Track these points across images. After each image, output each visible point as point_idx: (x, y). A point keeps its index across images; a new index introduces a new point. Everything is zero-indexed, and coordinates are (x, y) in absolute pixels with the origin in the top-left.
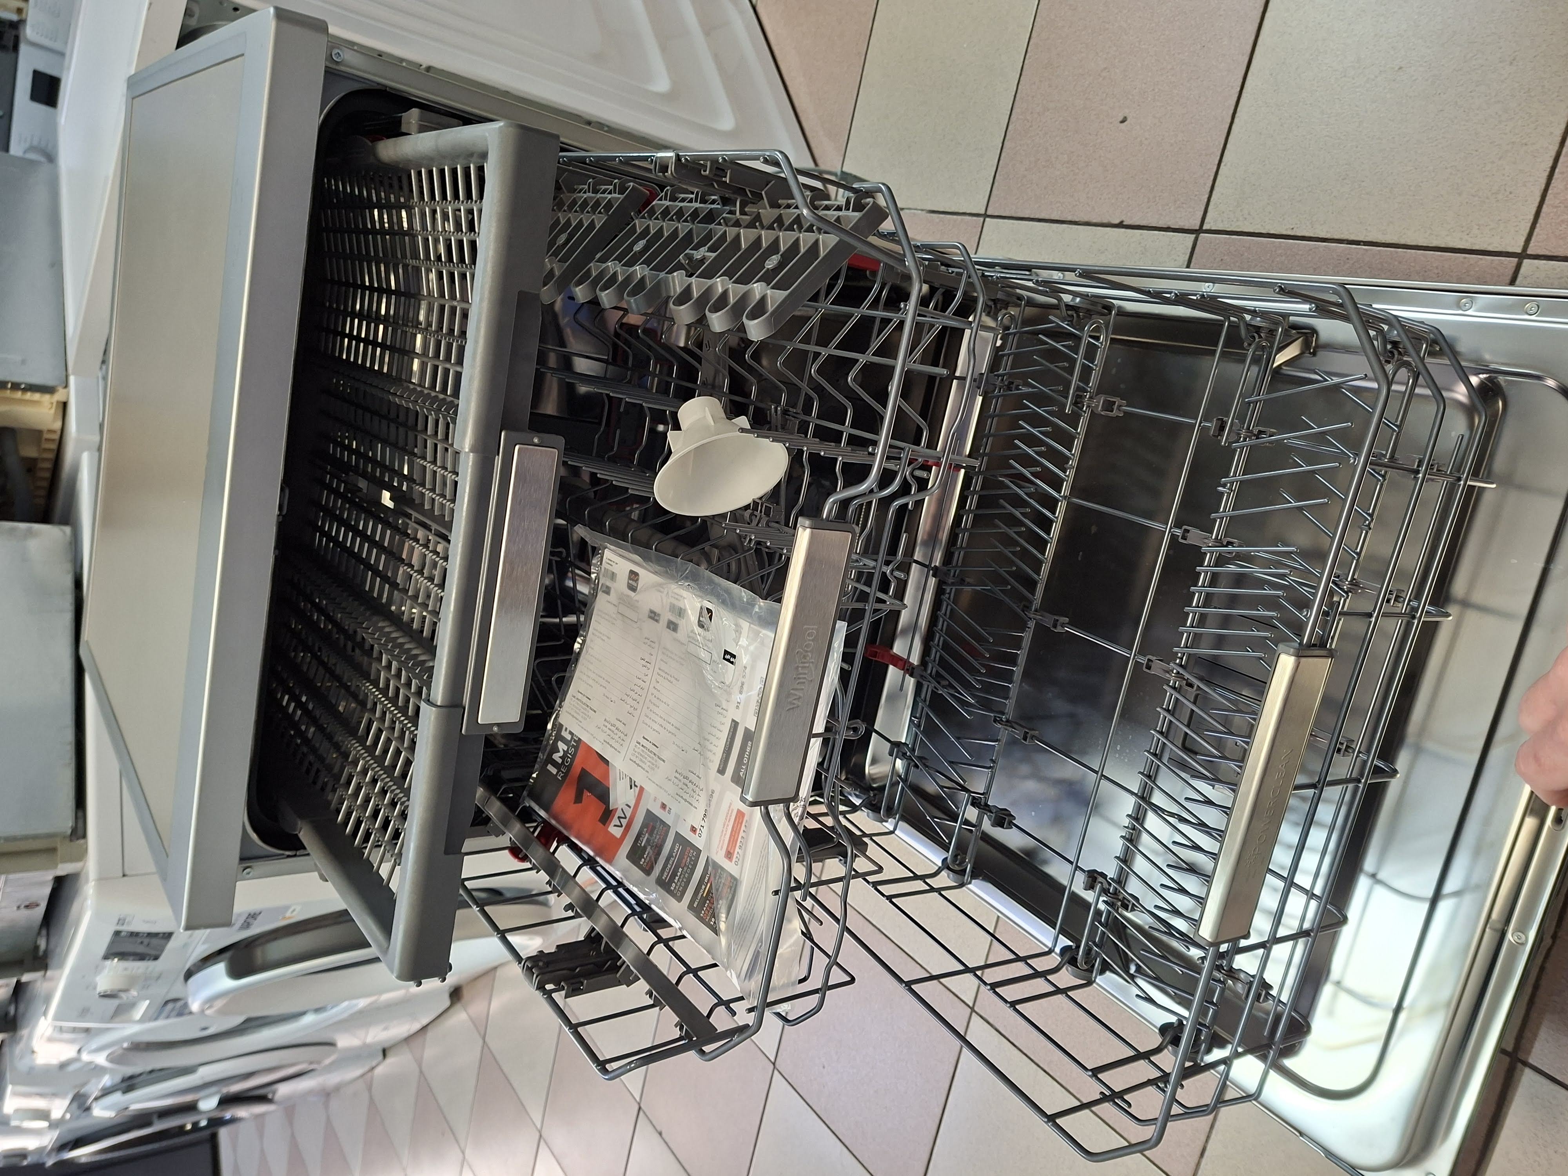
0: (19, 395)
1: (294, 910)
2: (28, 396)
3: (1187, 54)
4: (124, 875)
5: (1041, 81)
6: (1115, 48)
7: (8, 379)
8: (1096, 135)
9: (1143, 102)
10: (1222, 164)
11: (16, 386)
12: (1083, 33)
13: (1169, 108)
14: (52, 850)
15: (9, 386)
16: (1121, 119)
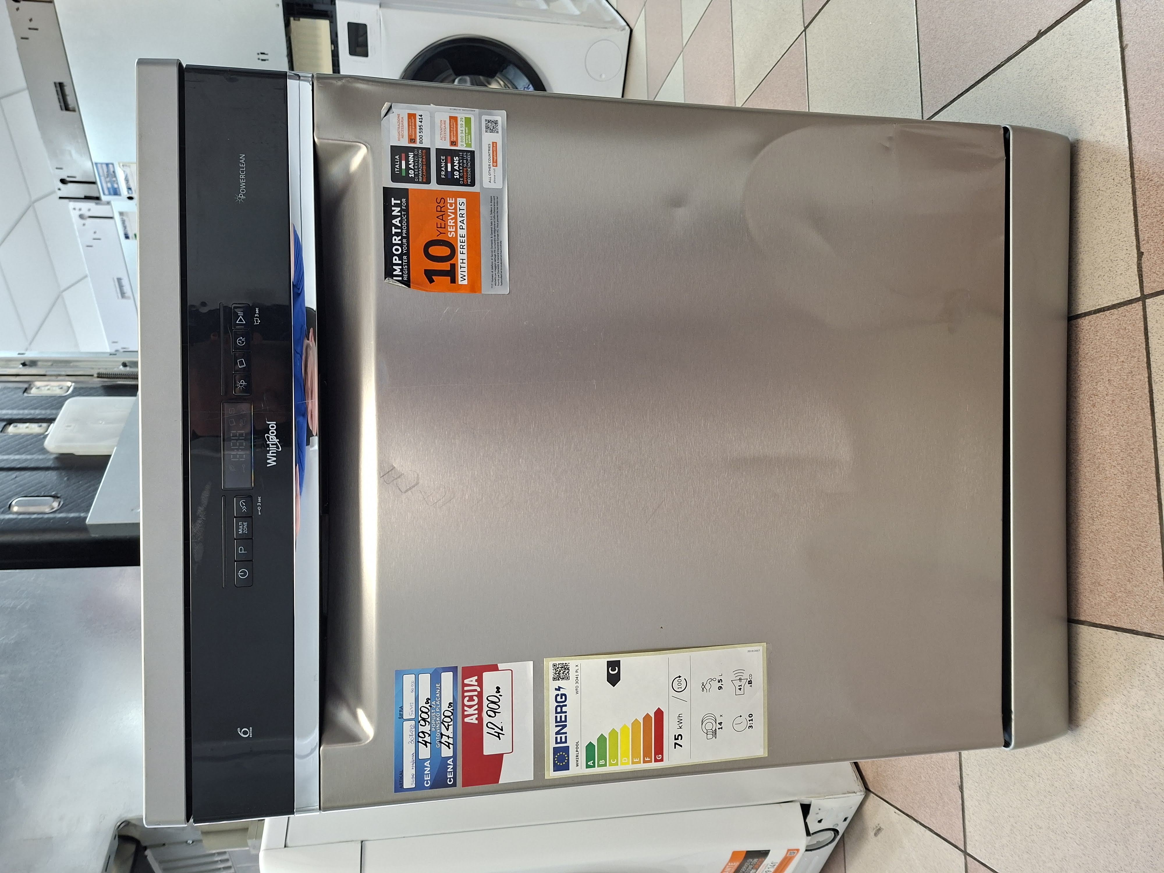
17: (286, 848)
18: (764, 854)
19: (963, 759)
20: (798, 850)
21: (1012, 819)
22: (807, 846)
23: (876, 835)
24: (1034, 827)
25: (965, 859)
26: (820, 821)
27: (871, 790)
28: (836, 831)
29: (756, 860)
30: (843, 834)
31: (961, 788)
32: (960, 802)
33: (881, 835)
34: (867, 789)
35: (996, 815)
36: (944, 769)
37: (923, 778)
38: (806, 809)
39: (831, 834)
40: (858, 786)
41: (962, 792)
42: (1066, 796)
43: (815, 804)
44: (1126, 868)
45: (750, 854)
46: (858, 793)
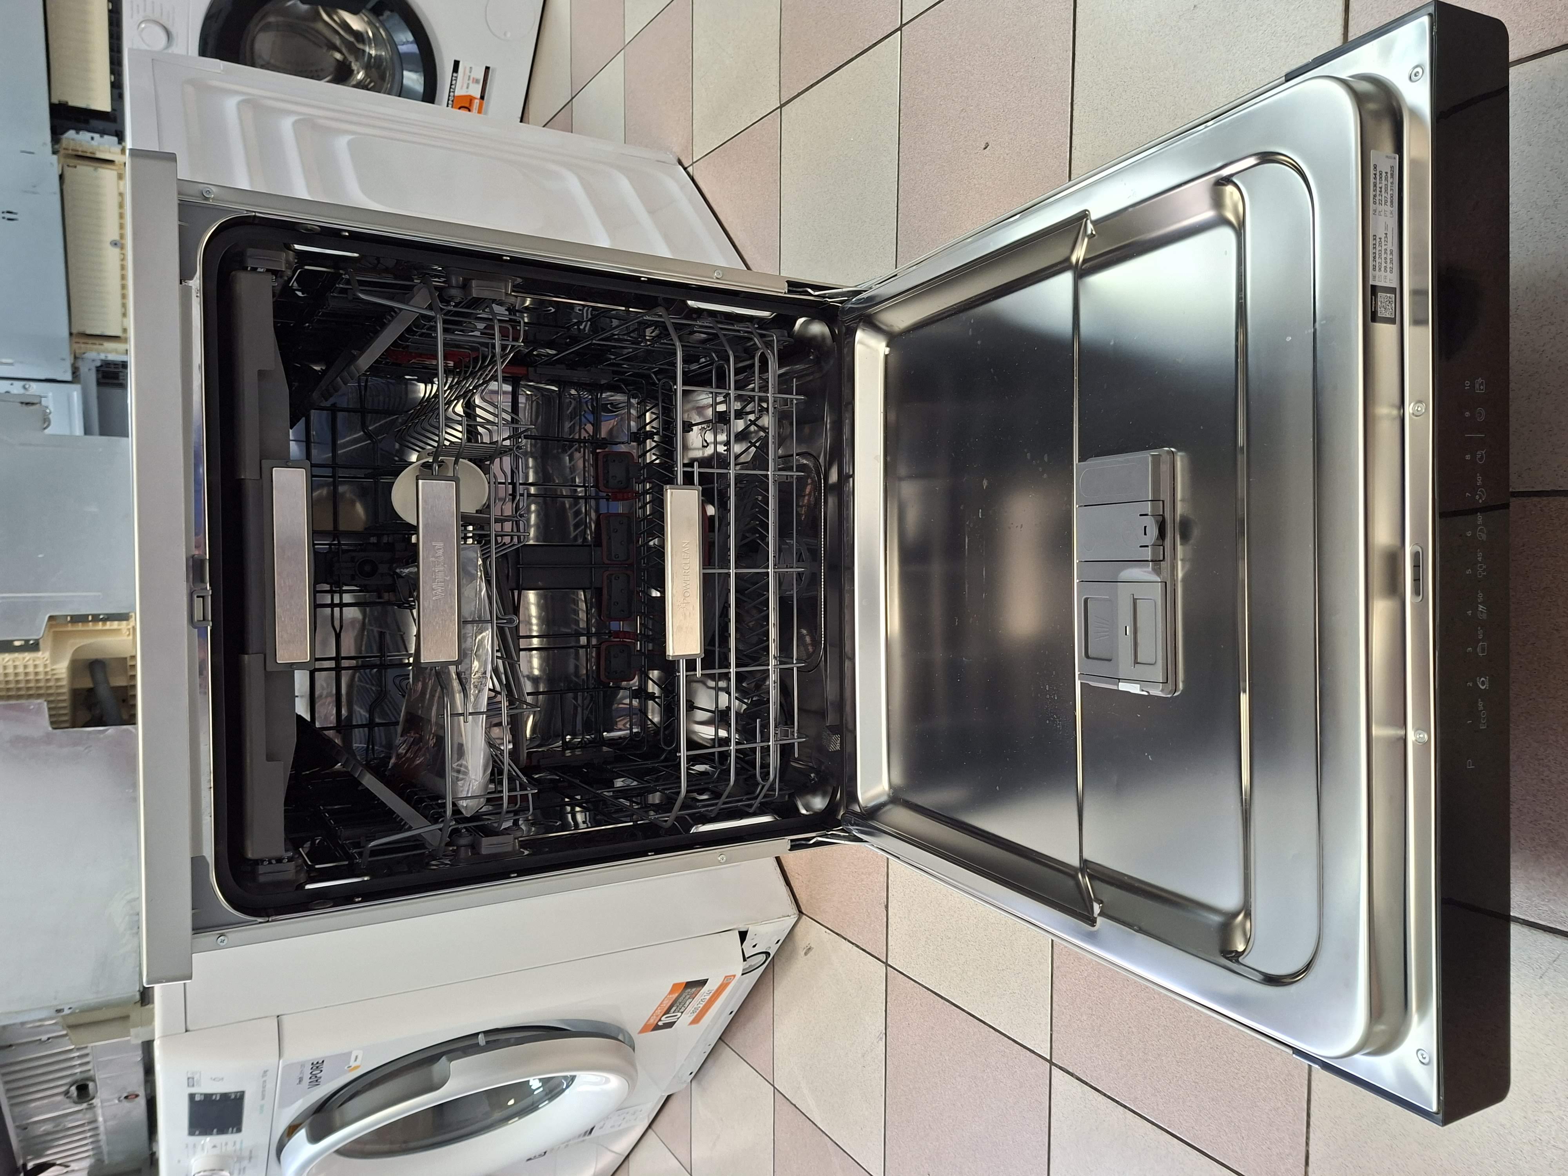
0: (100, 626)
1: (357, 1057)
2: (109, 625)
3: (1023, 70)
4: (186, 1031)
5: (915, 143)
6: (966, 90)
7: (88, 613)
8: (968, 168)
9: (998, 124)
10: (1073, 149)
11: (96, 618)
12: (939, 88)
13: (1019, 121)
14: (125, 1018)
15: (90, 618)
16: (984, 146)
17: (187, 1033)
18: (704, 982)
19: (889, 881)
20: (734, 976)
21: (927, 933)
22: (743, 970)
23: (806, 954)
24: (944, 938)
25: (886, 969)
26: (754, 946)
27: (804, 912)
28: (767, 954)
29: (694, 990)
30: (773, 957)
31: (887, 907)
32: (885, 920)
33: (811, 953)
34: (800, 912)
35: (914, 929)
36: (873, 891)
37: (854, 900)
38: (743, 935)
39: (763, 957)
40: (793, 910)
41: (887, 911)
42: (971, 910)
43: (752, 930)
44: (1011, 966)
45: (689, 985)
46: (792, 917)
